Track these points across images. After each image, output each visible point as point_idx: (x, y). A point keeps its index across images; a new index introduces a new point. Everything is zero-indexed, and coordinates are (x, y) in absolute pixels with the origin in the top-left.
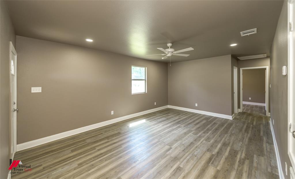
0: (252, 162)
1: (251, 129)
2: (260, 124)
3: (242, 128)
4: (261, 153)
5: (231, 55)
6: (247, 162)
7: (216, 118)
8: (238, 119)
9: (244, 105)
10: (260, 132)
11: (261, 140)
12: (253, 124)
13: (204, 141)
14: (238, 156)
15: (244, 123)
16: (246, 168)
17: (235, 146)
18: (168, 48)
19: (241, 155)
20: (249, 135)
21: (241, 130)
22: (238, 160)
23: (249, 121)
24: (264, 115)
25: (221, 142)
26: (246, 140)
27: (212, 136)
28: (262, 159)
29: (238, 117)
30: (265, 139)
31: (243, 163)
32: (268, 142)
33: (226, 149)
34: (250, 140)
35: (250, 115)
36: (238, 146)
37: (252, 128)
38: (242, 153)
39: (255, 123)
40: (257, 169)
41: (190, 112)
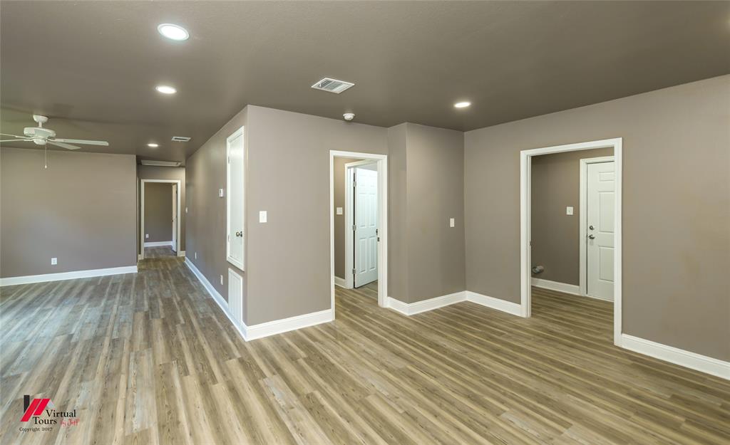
0: (189, 300)
1: (169, 275)
2: (176, 268)
3: (159, 277)
4: (192, 290)
5: (135, 156)
6: (185, 302)
7: (108, 278)
8: (145, 269)
9: (146, 249)
10: (181, 275)
11: (186, 280)
12: (168, 269)
13: (121, 307)
14: (175, 301)
15: (157, 271)
16: (187, 305)
17: (163, 295)
18: (36, 124)
19: (177, 299)
20: (172, 281)
21: (159, 279)
22: (176, 304)
23: (162, 268)
24: (174, 257)
25: (145, 298)
26: (173, 287)
27: (126, 298)
28: (196, 294)
29: (143, 267)
30: (189, 279)
31: (183, 303)
32: (193, 281)
33: (157, 302)
34: (176, 284)
35: (157, 260)
36: (167, 294)
37: (171, 273)
38: (176, 297)
39: (170, 268)
40: (195, 301)
41: (35, 284)
